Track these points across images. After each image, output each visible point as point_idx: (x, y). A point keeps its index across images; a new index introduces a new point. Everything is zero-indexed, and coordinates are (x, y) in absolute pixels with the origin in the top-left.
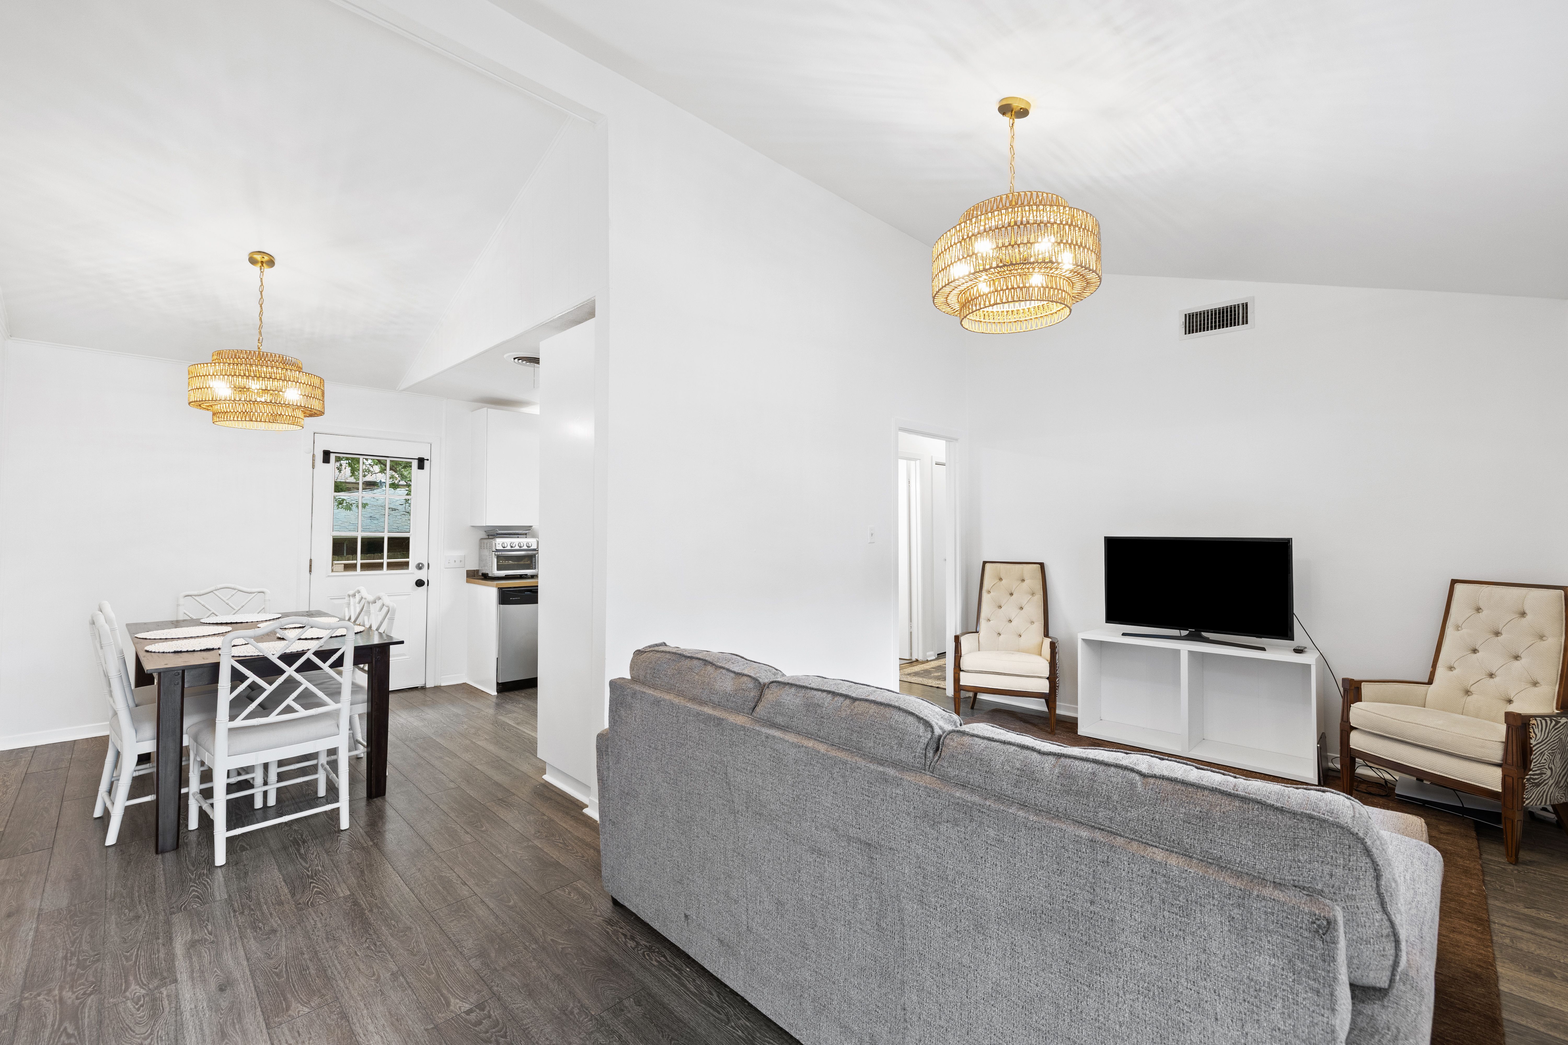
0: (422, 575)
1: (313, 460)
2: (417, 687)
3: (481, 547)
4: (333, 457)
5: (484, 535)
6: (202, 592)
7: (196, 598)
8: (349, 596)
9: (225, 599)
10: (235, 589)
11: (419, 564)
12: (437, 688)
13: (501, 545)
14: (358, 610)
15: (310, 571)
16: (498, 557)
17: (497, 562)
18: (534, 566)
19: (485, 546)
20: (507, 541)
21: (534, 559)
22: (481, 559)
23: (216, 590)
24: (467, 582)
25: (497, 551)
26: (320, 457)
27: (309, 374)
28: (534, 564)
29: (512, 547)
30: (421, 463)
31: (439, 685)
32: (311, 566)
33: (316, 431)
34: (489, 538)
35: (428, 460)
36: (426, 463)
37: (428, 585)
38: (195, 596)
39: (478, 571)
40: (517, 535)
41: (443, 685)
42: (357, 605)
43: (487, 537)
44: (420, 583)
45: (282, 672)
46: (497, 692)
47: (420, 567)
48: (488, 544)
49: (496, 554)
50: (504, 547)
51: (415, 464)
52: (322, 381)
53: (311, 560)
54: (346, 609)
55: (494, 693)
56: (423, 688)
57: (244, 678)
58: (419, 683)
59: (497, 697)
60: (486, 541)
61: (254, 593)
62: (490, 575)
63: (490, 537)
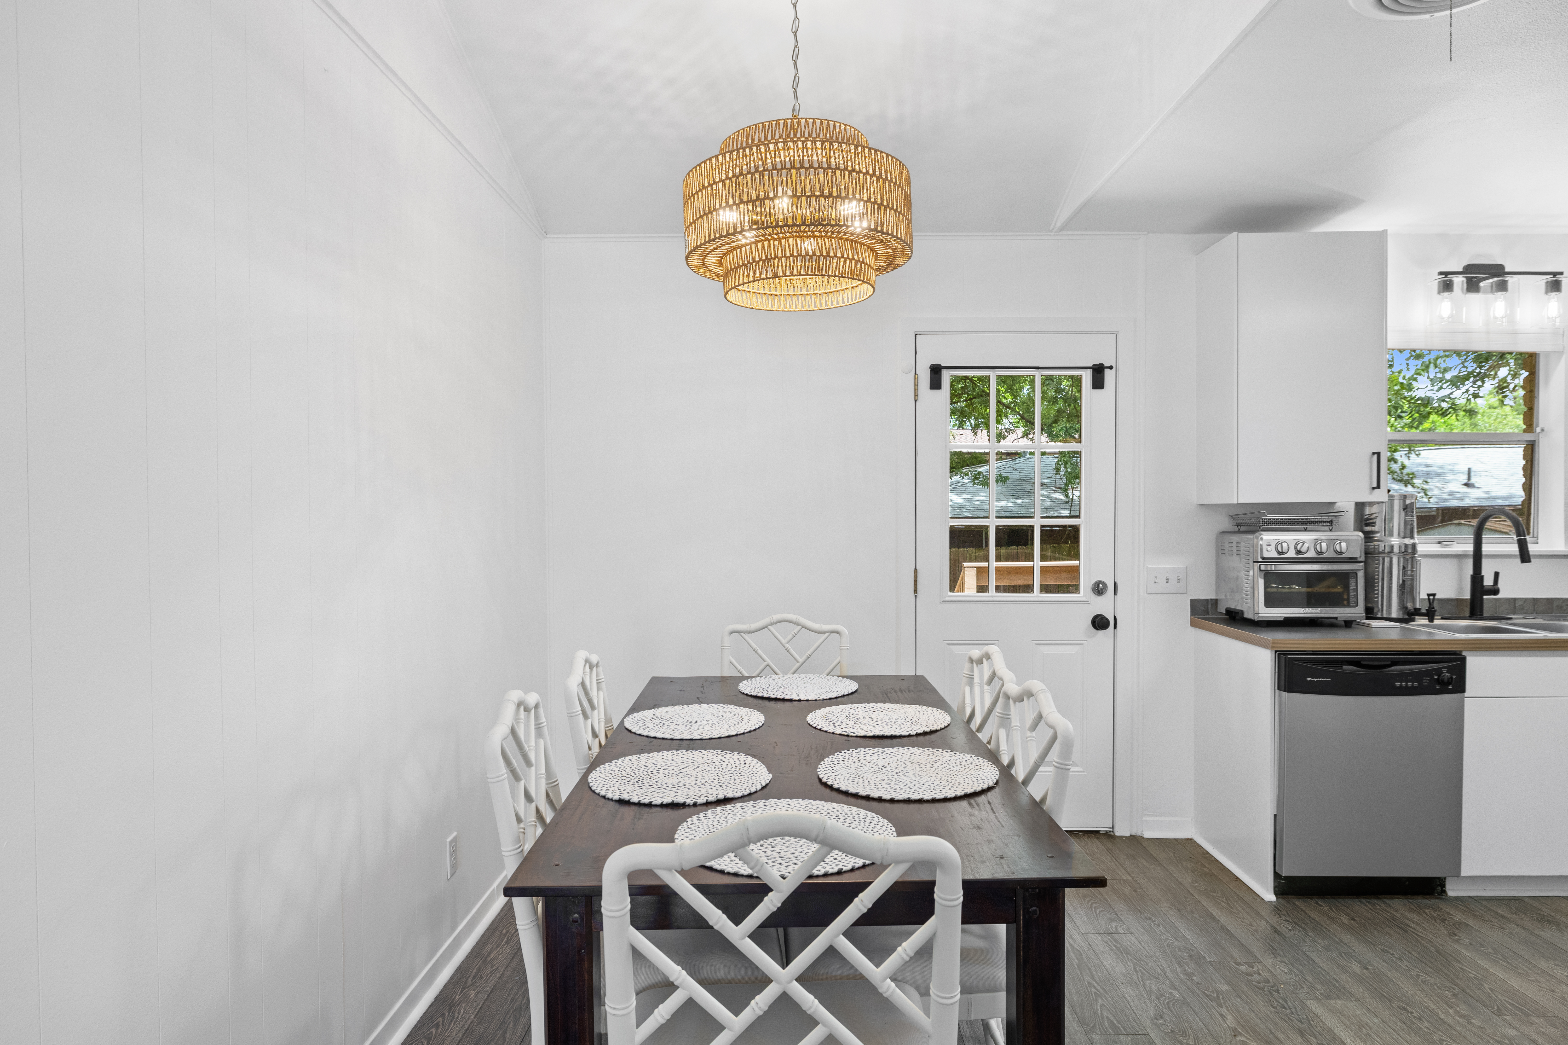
0: (1103, 606)
1: (916, 385)
2: (1098, 832)
3: (1221, 550)
4: (946, 377)
5: (1225, 524)
6: (753, 626)
7: (745, 636)
8: (971, 661)
9: (784, 641)
10: (797, 624)
11: (1098, 584)
12: (1135, 840)
13: (1273, 547)
14: (988, 702)
15: (915, 591)
16: (1269, 577)
17: (1266, 587)
18: (1352, 600)
19: (1234, 549)
20: (1289, 538)
21: (1352, 581)
22: (1221, 576)
23: (772, 624)
24: (1193, 624)
25: (1266, 560)
26: (925, 377)
27: (876, 151)
28: (1352, 593)
29: (1299, 552)
30: (1098, 371)
31: (1139, 833)
32: (916, 581)
33: (920, 329)
34: (1239, 532)
35: (1111, 368)
36: (1109, 375)
37: (1115, 627)
38: (745, 633)
39: (1215, 602)
40: (1303, 525)
41: (1147, 835)
42: (986, 687)
43: (1236, 529)
44: (1100, 623)
45: (765, 981)
46: (1276, 893)
47: (1099, 589)
48: (1243, 544)
49: (1263, 567)
50: (1282, 553)
51: (1087, 377)
52: (904, 171)
53: (916, 571)
54: (967, 689)
55: (1270, 897)
56: (1109, 836)
57: (668, 987)
58: (1103, 825)
59: (1276, 909)
60: (1235, 538)
61: (825, 633)
62: (1248, 615)
63: (1243, 529)
